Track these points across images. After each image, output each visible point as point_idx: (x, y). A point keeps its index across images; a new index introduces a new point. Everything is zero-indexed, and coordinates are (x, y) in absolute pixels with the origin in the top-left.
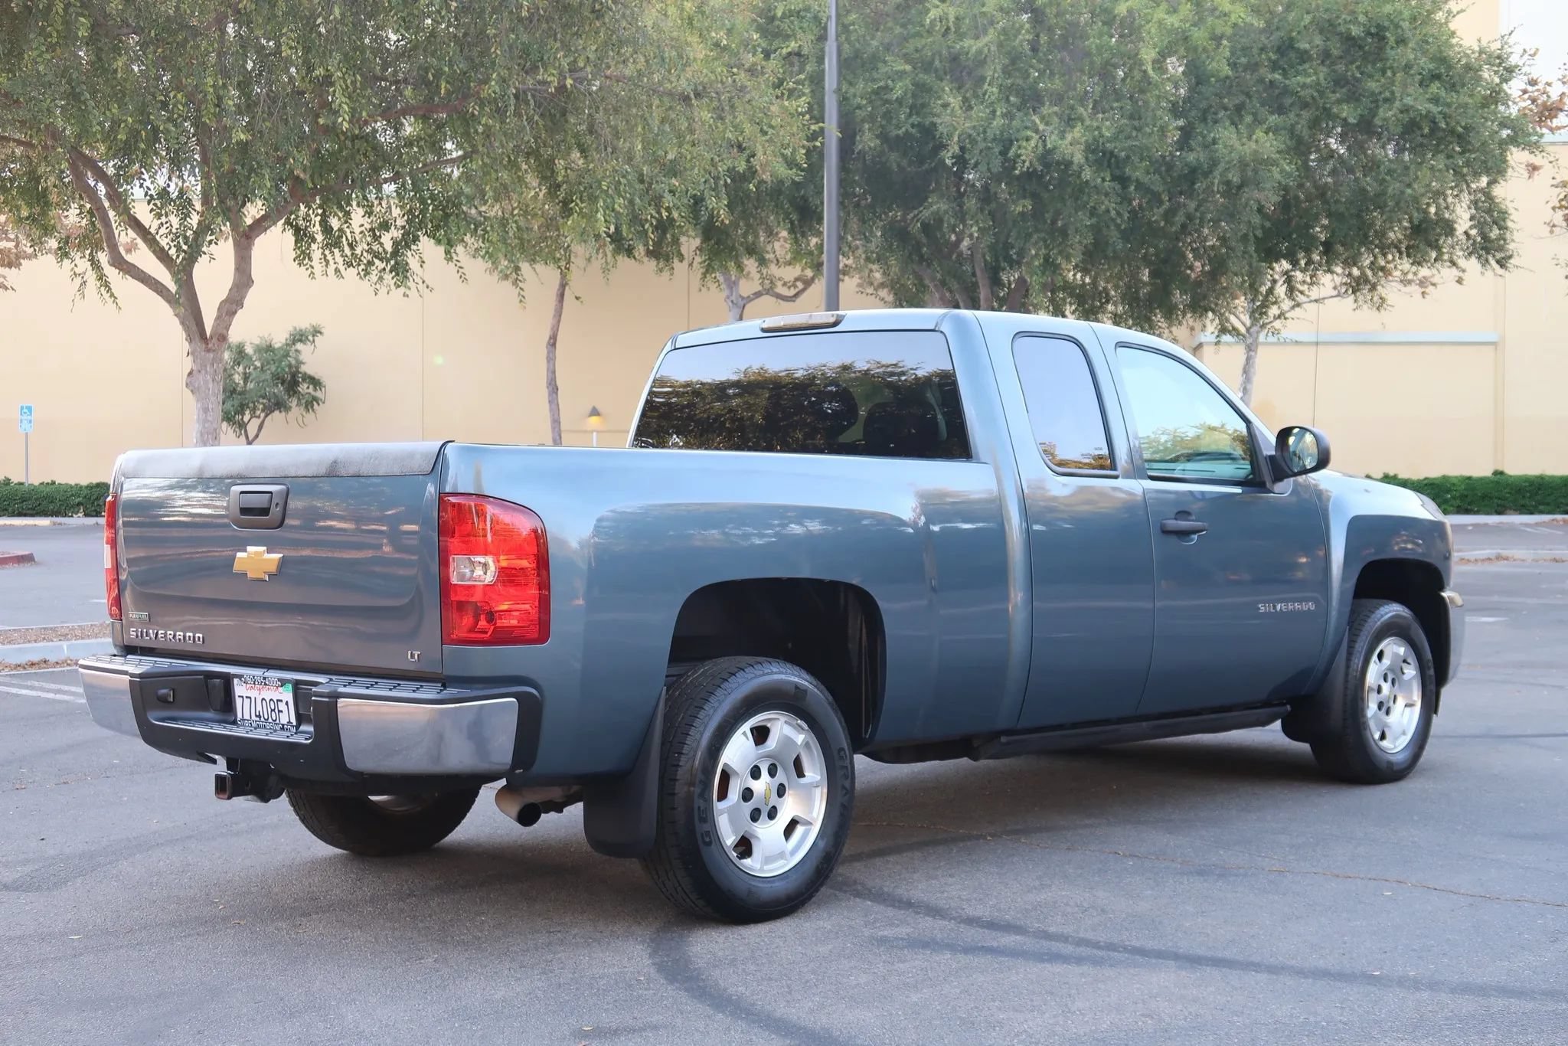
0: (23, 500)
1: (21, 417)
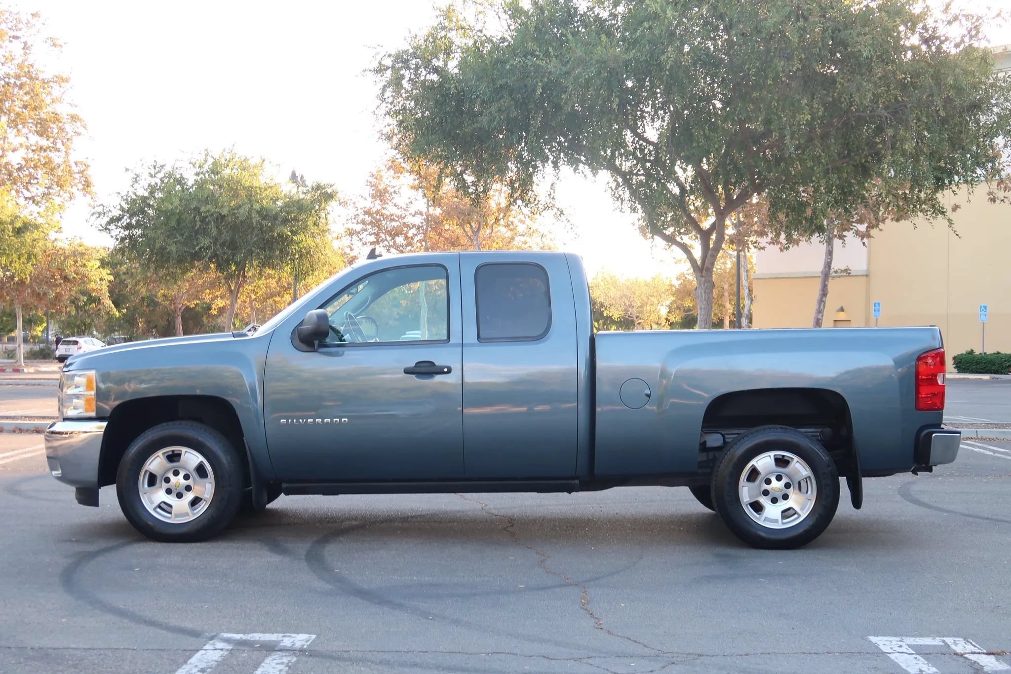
0: (978, 363)
1: (980, 312)
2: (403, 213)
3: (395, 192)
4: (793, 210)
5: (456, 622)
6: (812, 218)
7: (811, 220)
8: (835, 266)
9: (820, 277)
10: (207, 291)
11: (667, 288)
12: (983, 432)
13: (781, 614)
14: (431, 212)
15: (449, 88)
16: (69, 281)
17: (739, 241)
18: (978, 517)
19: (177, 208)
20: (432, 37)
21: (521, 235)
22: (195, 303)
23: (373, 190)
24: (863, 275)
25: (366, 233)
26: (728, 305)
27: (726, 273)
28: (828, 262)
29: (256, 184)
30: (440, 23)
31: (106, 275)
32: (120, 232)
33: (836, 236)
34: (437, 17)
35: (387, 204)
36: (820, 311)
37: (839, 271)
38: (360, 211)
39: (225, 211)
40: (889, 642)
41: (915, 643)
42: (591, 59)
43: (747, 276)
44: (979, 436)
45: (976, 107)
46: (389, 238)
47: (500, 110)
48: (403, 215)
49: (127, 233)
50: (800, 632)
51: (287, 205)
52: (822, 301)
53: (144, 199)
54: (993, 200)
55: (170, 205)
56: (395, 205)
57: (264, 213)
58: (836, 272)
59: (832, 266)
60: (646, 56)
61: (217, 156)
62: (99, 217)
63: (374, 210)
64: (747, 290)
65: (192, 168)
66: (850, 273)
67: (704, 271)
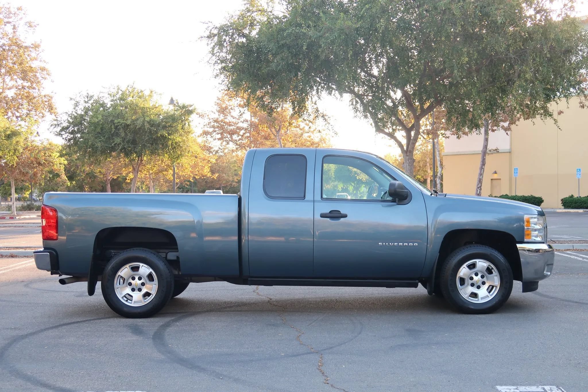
0: (576, 203)
1: (577, 173)
2: (237, 121)
3: (231, 109)
4: (460, 114)
5: (237, 380)
6: (472, 119)
7: (471, 121)
8: (490, 147)
9: (480, 154)
10: (124, 169)
11: (394, 162)
12: (577, 246)
13: (442, 371)
14: (253, 120)
15: (252, 46)
16: (41, 165)
17: (433, 133)
18: (571, 301)
19: (100, 121)
20: (242, 16)
21: (307, 132)
22: (117, 176)
23: (219, 108)
24: (507, 152)
25: (215, 133)
26: (429, 171)
27: (428, 152)
28: (485, 145)
29: (147, 106)
30: (247, 8)
31: (64, 161)
32: (68, 136)
33: (490, 129)
34: (245, 5)
35: (227, 115)
36: (481, 174)
37: (492, 150)
38: (211, 120)
39: (129, 122)
40: (509, 390)
41: (526, 390)
42: (335, 28)
43: (439, 154)
44: (575, 249)
45: (568, 52)
46: (229, 136)
47: (282, 59)
48: (237, 122)
49: (72, 136)
50: (453, 383)
51: (165, 118)
52: (482, 168)
53: (82, 116)
54: (583, 107)
55: (96, 119)
56: (232, 116)
57: (152, 123)
58: (490, 151)
59: (488, 148)
60: (368, 25)
61: (124, 90)
62: (55, 127)
63: (220, 119)
64: (439, 163)
65: (110, 97)
66: (498, 151)
67: (408, 153)
